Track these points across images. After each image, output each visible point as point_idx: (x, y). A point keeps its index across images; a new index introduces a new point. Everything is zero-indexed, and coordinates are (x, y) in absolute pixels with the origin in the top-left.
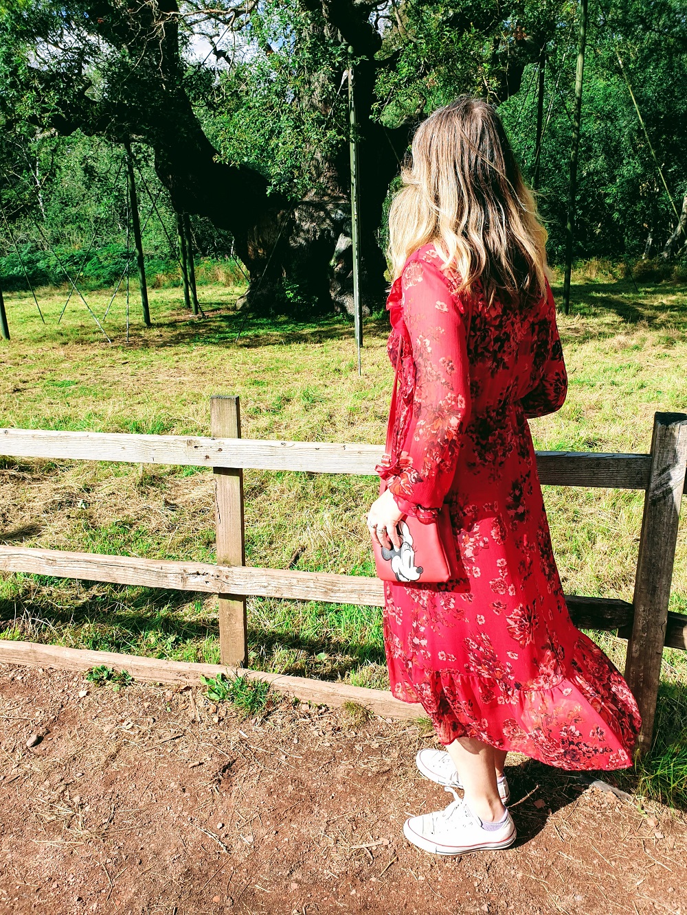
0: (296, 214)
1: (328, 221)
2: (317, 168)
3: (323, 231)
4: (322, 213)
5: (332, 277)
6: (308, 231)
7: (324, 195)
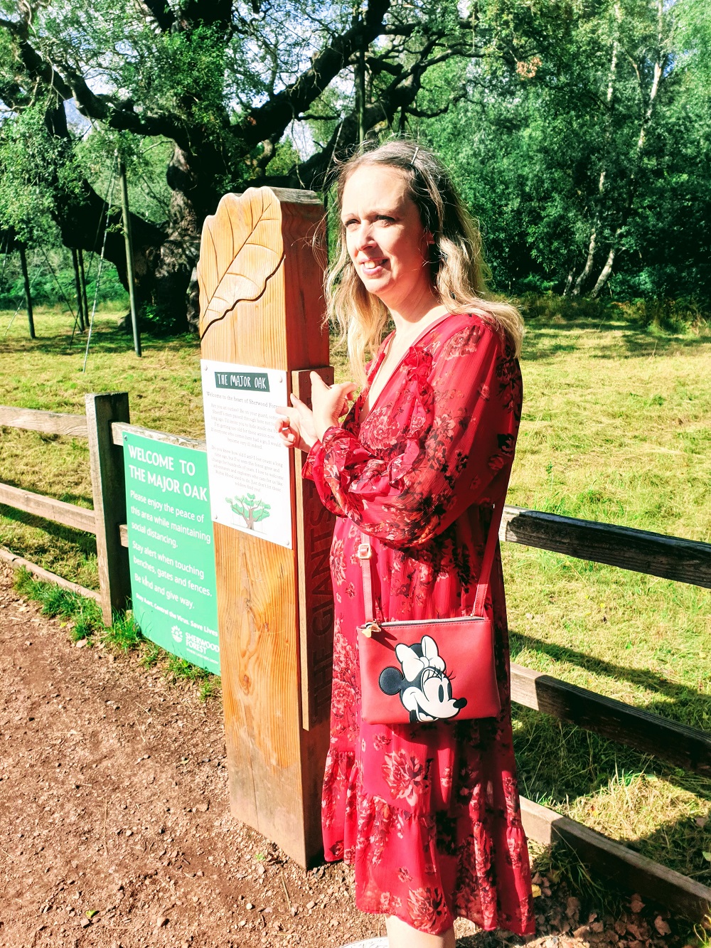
0: (162, 250)
1: (184, 257)
2: (180, 212)
3: (181, 265)
4: (180, 250)
5: (189, 303)
6: (169, 264)
7: (185, 235)
